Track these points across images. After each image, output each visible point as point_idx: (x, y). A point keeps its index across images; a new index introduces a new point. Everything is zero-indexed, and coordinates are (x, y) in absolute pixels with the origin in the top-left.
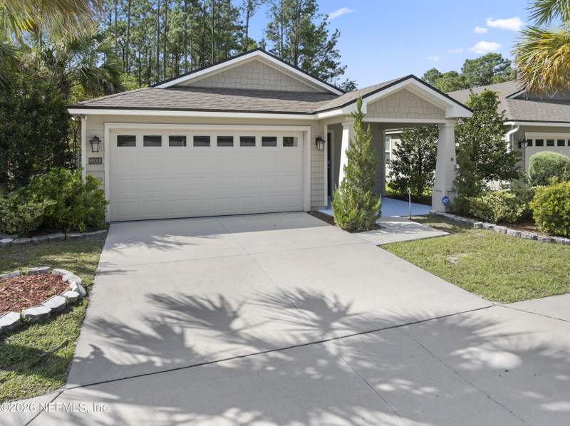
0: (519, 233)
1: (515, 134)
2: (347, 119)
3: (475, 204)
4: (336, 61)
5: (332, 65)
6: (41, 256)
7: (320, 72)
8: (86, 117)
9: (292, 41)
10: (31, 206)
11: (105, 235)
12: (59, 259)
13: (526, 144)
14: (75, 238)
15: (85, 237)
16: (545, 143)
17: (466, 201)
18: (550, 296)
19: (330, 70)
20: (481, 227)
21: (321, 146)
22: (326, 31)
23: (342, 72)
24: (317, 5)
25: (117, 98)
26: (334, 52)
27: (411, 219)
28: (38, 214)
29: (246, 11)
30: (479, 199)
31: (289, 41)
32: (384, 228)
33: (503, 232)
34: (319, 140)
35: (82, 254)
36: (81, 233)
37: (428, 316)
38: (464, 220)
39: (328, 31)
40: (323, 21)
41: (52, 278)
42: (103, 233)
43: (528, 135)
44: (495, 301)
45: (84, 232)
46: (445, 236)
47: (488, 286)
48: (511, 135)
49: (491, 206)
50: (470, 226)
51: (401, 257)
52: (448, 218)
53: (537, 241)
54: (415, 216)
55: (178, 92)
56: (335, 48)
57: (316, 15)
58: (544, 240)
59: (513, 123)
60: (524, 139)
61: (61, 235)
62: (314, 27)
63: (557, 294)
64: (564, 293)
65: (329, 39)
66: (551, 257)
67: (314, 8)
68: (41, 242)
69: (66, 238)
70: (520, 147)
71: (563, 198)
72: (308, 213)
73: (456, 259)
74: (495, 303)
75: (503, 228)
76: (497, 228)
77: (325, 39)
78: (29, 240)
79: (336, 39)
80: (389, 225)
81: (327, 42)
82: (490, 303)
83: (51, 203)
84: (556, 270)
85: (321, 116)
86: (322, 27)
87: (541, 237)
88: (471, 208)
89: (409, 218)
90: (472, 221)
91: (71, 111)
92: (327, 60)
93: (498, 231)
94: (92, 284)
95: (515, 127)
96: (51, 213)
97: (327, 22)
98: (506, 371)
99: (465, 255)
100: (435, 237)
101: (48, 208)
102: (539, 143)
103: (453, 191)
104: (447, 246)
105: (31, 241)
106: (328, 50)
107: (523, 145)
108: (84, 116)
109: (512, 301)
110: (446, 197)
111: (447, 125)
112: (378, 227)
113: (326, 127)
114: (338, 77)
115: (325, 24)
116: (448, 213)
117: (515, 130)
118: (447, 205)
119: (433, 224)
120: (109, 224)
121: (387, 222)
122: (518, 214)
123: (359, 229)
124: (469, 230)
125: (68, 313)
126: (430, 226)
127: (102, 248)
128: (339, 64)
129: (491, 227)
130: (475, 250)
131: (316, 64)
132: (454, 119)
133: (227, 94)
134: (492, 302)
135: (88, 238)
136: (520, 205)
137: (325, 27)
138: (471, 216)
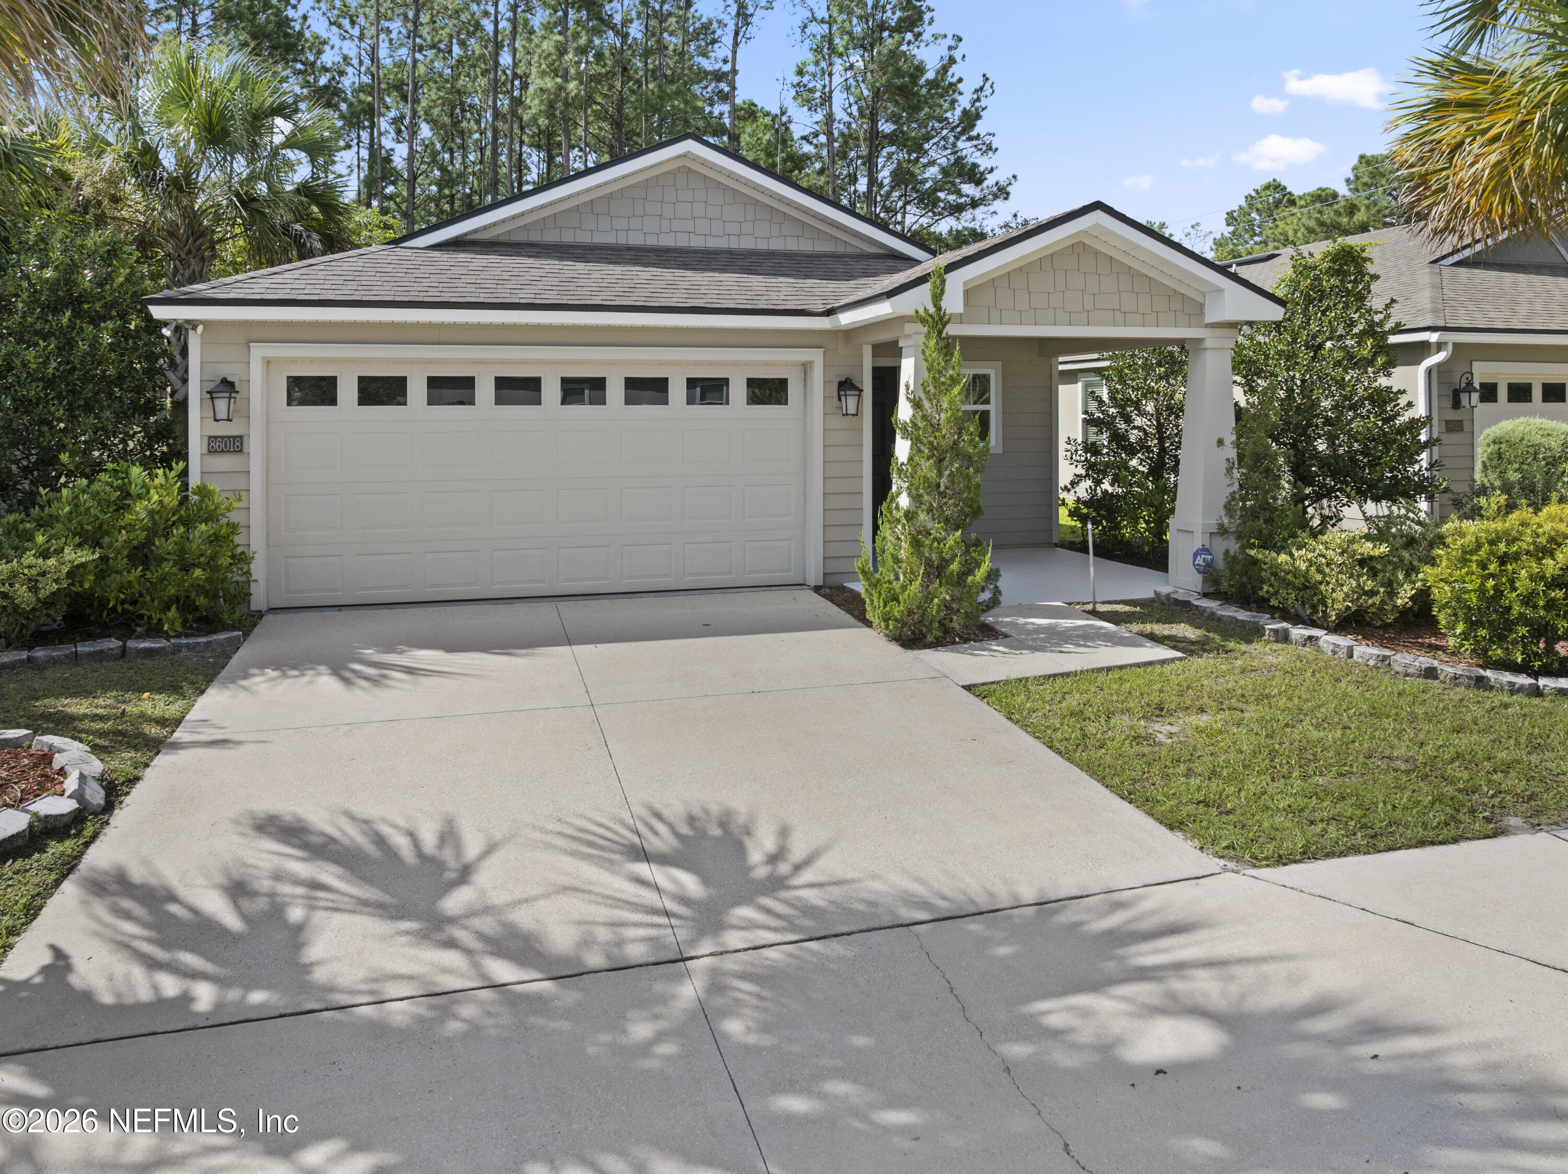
0: (1385, 658)
1: (1439, 365)
2: (909, 328)
3: (1275, 570)
4: (984, 163)
5: (975, 176)
6: (37, 699)
7: (942, 195)
8: (200, 328)
9: (860, 110)
10: (30, 567)
11: (235, 645)
12: (78, 706)
13: (1475, 396)
14: (148, 653)
15: (177, 649)
16: (1537, 393)
17: (1255, 562)
18: (1409, 847)
19: (968, 189)
20: (1283, 637)
21: (851, 403)
22: (954, 80)
23: (1002, 192)
24: (930, 9)
25: (288, 275)
26: (978, 137)
27: (1094, 613)
28: (48, 588)
29: (731, 27)
30: (1283, 558)
31: (854, 109)
32: (1006, 636)
33: (1342, 654)
34: (847, 386)
35: (146, 695)
36: (168, 637)
37: (1015, 897)
38: (1242, 615)
39: (960, 80)
40: (946, 53)
41: (26, 761)
42: (230, 641)
43: (1482, 372)
44: (1231, 859)
45: (178, 636)
46: (1173, 660)
47: (1228, 813)
48: (1429, 372)
49: (1319, 577)
50: (1251, 633)
51: (1017, 722)
52: (1200, 610)
53: (1436, 683)
54: (1110, 602)
55: (462, 256)
56: (981, 128)
57: (926, 36)
58: (1455, 677)
59: (1433, 337)
60: (1470, 383)
61: (113, 644)
62: (920, 69)
63: (1433, 843)
64: (1455, 840)
65: (964, 102)
66: (1458, 730)
67: (920, 14)
68: (54, 661)
69: (124, 651)
70: (1457, 404)
71: (1516, 557)
72: (817, 589)
73: (1174, 729)
74: (1231, 865)
75: (1344, 641)
76: (1327, 640)
77: (953, 102)
78: (24, 655)
79: (984, 102)
80: (1021, 628)
81: (958, 112)
82: (1215, 864)
83: (86, 556)
84: (1457, 771)
85: (846, 319)
86: (945, 69)
87: (1448, 670)
88: (1263, 581)
89: (1089, 607)
90: (1263, 619)
91: (158, 312)
92: (959, 161)
93: (1328, 649)
94: (137, 779)
95: (1440, 346)
96: (87, 586)
97: (957, 55)
98: (1159, 1072)
99: (1204, 720)
100: (1138, 665)
101: (76, 572)
102: (1520, 393)
103: (1222, 531)
104: (1161, 691)
105: (30, 659)
106: (962, 133)
107: (1464, 398)
108: (193, 324)
109: (1281, 860)
110: (1204, 550)
111: (1209, 344)
112: (989, 633)
113: (867, 352)
114: (992, 208)
115: (952, 61)
116: (1206, 595)
117: (1440, 357)
118: (1208, 572)
119: (1148, 628)
120: (260, 615)
121: (1021, 620)
122: (1399, 602)
123: (930, 638)
124: (1244, 647)
125: (29, 856)
126: (1141, 634)
127: (210, 679)
128: (991, 171)
129: (1310, 638)
130: (1240, 705)
131: (933, 171)
132: (1234, 325)
133: (599, 260)
134: (1222, 862)
135: (184, 653)
136: (1407, 575)
137: (954, 69)
138: (1262, 605)
